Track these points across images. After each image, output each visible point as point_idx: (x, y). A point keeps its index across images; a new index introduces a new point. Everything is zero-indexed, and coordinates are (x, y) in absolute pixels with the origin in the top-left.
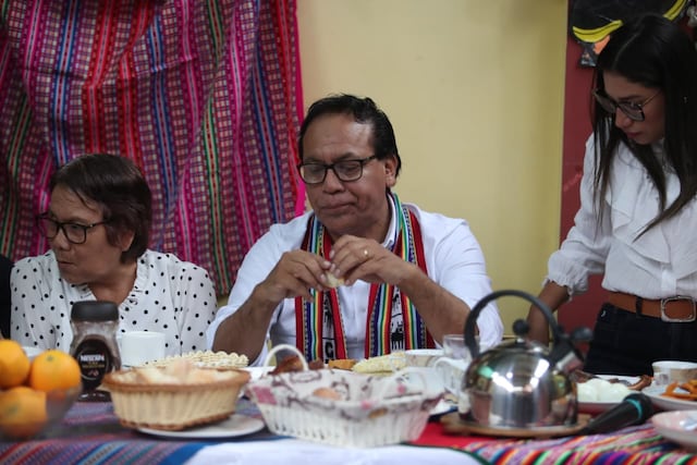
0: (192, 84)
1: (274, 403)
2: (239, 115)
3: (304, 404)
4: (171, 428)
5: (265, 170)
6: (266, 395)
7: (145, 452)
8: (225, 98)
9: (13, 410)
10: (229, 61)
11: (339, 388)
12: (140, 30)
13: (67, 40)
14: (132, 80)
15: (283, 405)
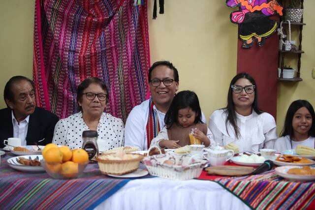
0: (114, 54)
1: (152, 165)
2: (130, 64)
3: (162, 166)
4: (119, 174)
5: (139, 82)
6: (149, 163)
7: (110, 183)
8: (126, 59)
9: (67, 169)
10: (127, 47)
11: (172, 159)
12: (97, 37)
13: (74, 40)
14: (95, 53)
15: (155, 166)
